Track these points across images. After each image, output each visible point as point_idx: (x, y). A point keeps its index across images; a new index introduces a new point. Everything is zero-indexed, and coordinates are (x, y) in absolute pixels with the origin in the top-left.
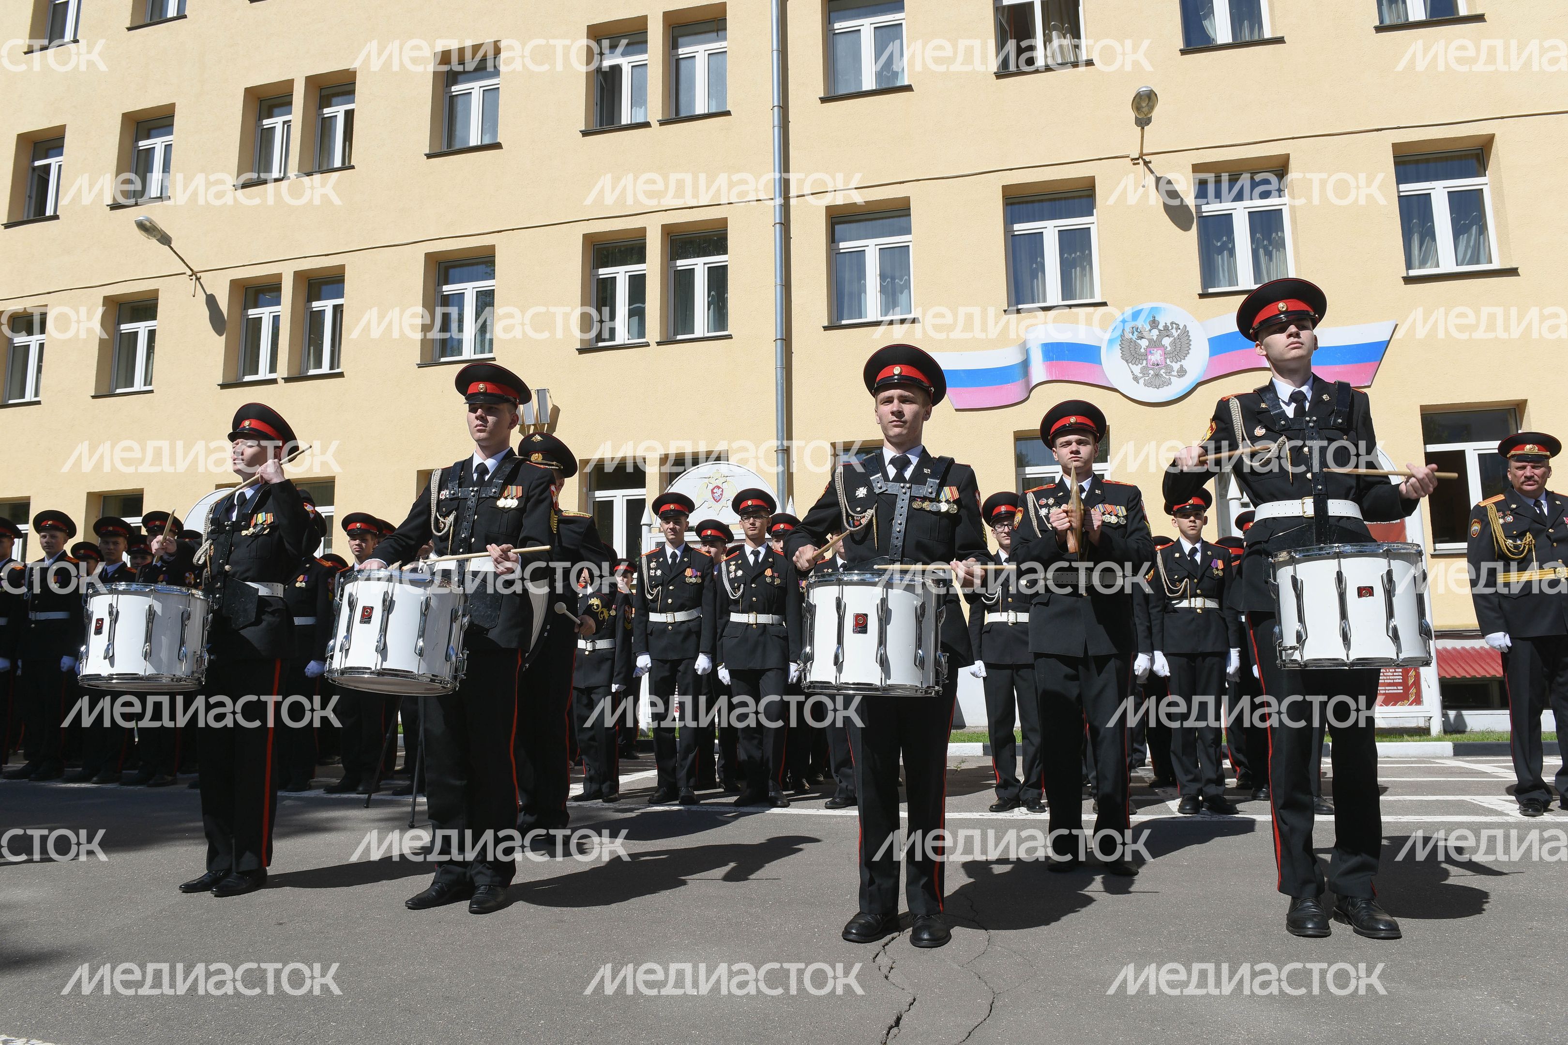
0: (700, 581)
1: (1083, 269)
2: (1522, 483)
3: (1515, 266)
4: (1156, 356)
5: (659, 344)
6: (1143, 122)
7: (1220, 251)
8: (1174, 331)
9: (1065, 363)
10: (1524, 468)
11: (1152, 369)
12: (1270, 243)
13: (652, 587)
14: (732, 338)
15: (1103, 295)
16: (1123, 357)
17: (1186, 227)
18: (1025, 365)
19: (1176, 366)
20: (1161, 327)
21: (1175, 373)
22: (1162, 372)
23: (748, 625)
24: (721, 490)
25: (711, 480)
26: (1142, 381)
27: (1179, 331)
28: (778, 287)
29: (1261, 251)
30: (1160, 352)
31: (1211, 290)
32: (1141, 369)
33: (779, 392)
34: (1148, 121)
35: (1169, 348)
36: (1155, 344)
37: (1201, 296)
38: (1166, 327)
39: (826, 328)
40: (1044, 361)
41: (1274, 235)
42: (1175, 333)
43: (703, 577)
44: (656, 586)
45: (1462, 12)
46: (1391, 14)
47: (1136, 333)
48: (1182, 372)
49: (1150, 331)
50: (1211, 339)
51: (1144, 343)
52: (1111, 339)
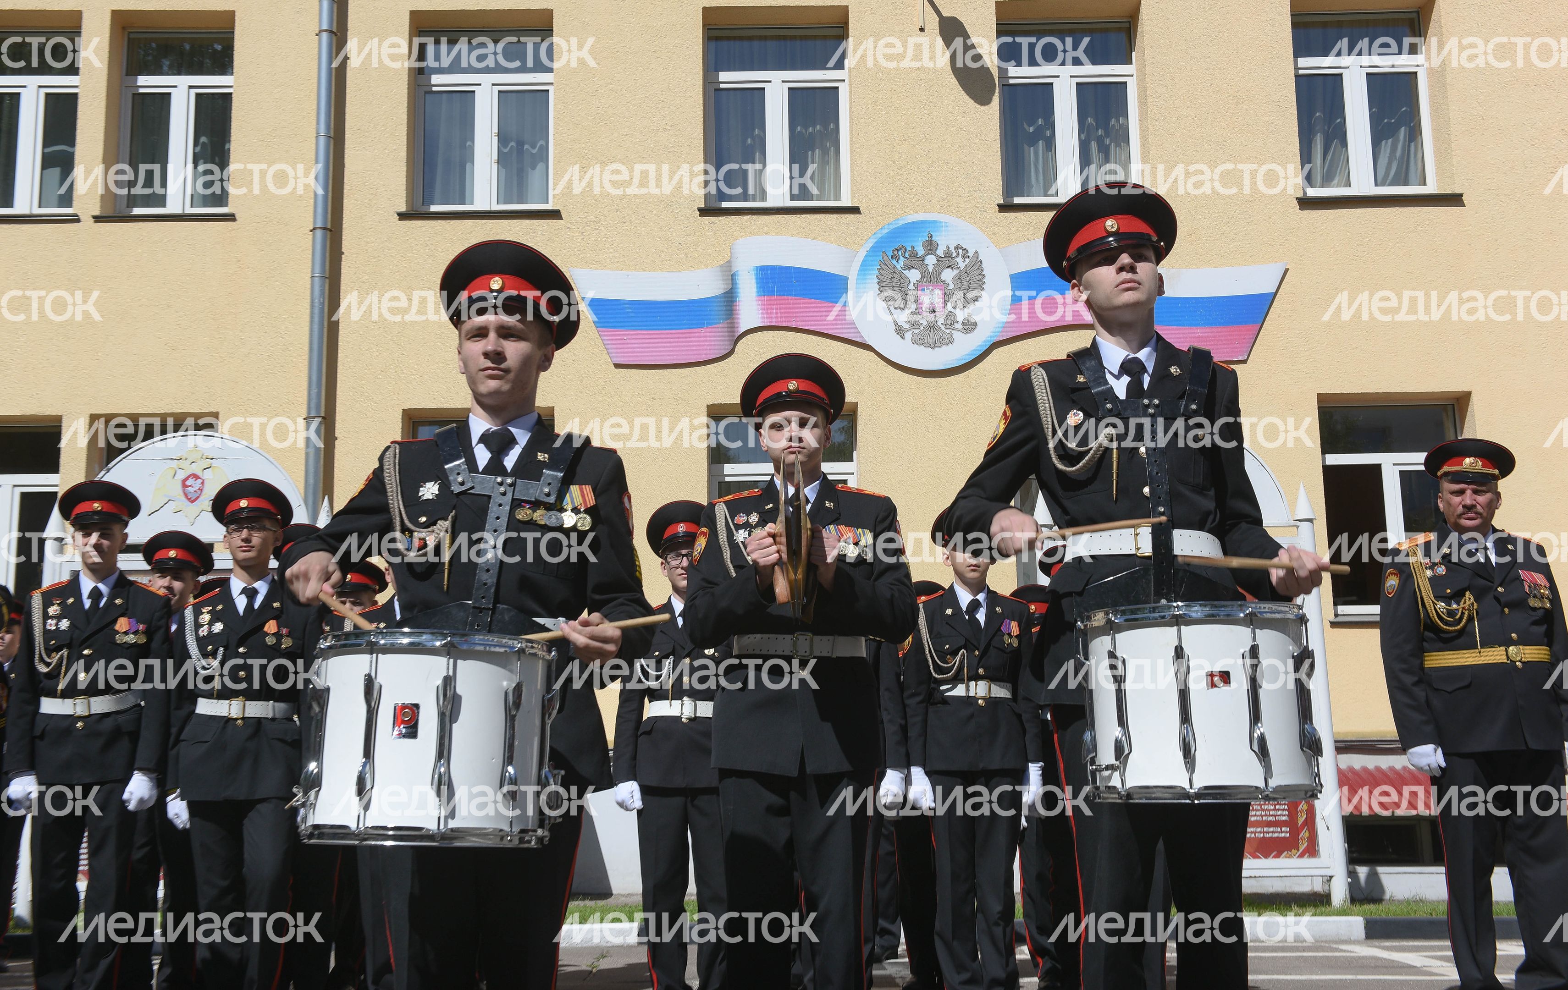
0: (143, 640)
1: (825, 152)
2: (1460, 516)
3: (1458, 191)
4: (932, 298)
5: (98, 219)
7: (1033, 140)
8: (959, 260)
10: (1461, 492)
11: (926, 317)
12: (1107, 134)
13: (49, 651)
14: (234, 220)
15: (853, 194)
16: (882, 296)
17: (983, 99)
18: (729, 298)
19: (961, 315)
20: (940, 252)
21: (959, 326)
22: (940, 322)
23: (227, 721)
24: (199, 481)
25: (181, 463)
26: (908, 336)
27: (967, 260)
28: (322, 141)
29: (1094, 145)
31: (1017, 200)
32: (909, 316)
33: (316, 319)
35: (951, 286)
36: (931, 280)
37: (1004, 208)
38: (948, 252)
39: (402, 216)
40: (759, 294)
41: (1113, 121)
42: (962, 263)
43: (148, 633)
44: (58, 649)
47: (902, 260)
48: (969, 326)
49: (923, 258)
50: (1012, 276)
51: (914, 275)
52: (865, 266)
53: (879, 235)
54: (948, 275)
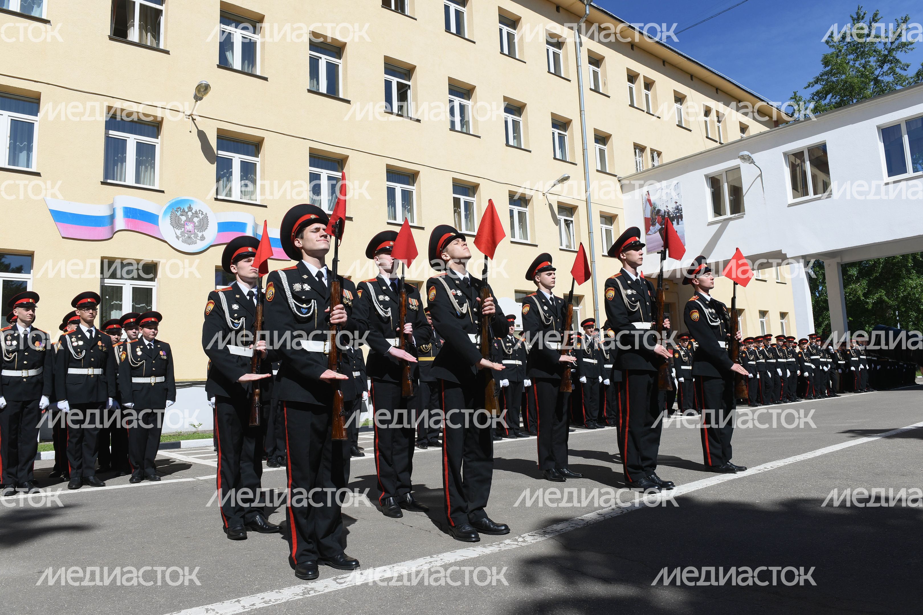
3: (351, 216)
4: (190, 227)
6: (198, 98)
8: (200, 215)
9: (137, 221)
11: (187, 234)
12: (247, 179)
15: (161, 186)
16: (171, 224)
17: (211, 162)
18: (112, 217)
19: (200, 234)
20: (193, 211)
21: (199, 238)
22: (192, 236)
26: (181, 239)
27: (203, 216)
30: (192, 225)
32: (181, 232)
34: (201, 99)
35: (197, 224)
36: (190, 220)
37: (215, 199)
38: (196, 212)
40: (124, 217)
42: (201, 216)
45: (341, 96)
46: (313, 87)
47: (179, 212)
48: (203, 238)
49: (187, 213)
50: (218, 223)
51: (184, 218)
52: (165, 212)
53: (172, 202)
54: (196, 220)
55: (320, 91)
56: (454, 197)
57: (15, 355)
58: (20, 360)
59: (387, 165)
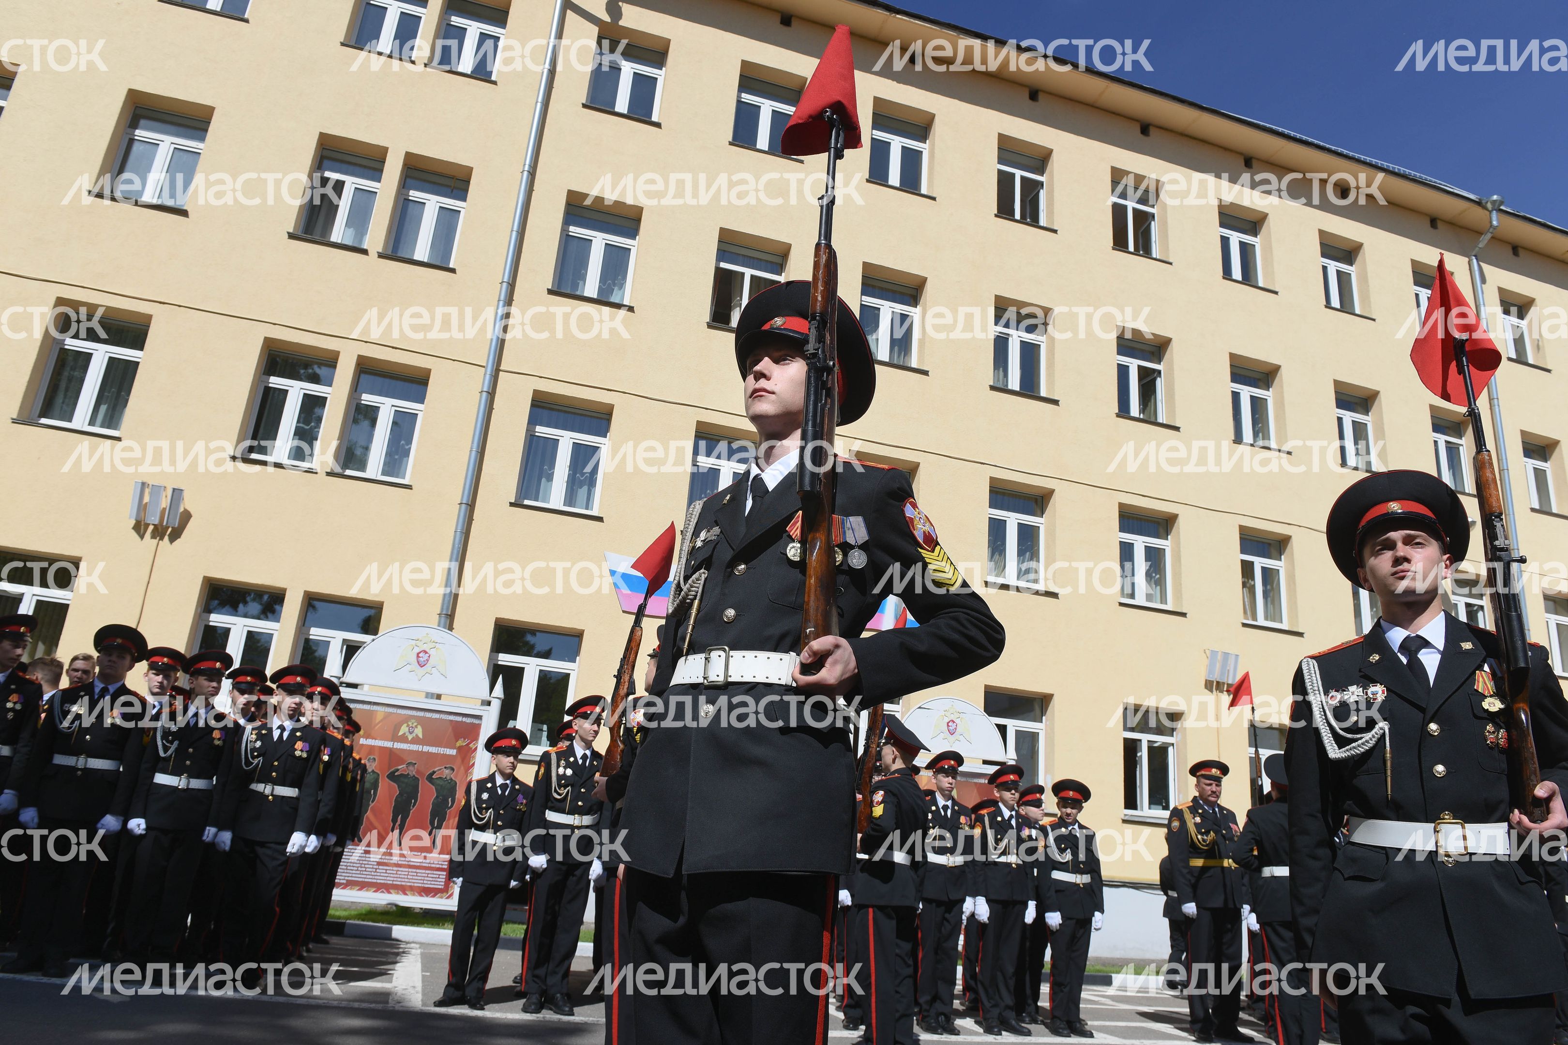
2: (1209, 795)
10: (1211, 784)
14: (411, 489)
24: (427, 655)
25: (418, 643)
28: (474, 453)
33: (455, 556)
39: (512, 504)
44: (565, 786)
45: (1043, 394)
46: (998, 380)
55: (1010, 387)
56: (1243, 561)
57: (568, 791)
58: (575, 799)
59: (1121, 505)
